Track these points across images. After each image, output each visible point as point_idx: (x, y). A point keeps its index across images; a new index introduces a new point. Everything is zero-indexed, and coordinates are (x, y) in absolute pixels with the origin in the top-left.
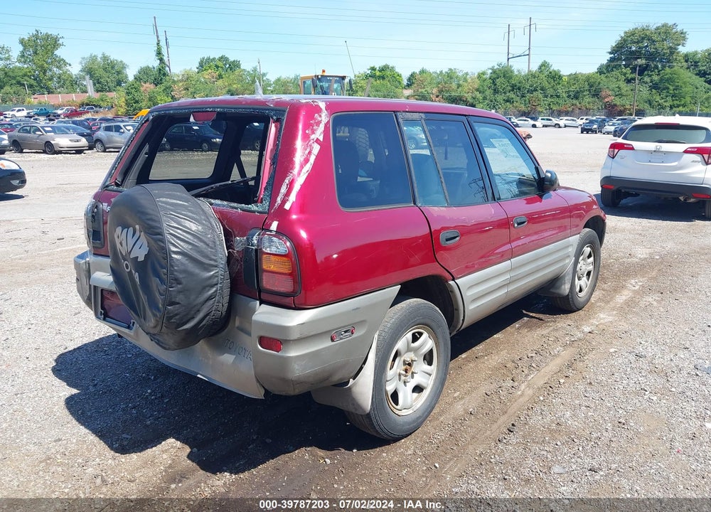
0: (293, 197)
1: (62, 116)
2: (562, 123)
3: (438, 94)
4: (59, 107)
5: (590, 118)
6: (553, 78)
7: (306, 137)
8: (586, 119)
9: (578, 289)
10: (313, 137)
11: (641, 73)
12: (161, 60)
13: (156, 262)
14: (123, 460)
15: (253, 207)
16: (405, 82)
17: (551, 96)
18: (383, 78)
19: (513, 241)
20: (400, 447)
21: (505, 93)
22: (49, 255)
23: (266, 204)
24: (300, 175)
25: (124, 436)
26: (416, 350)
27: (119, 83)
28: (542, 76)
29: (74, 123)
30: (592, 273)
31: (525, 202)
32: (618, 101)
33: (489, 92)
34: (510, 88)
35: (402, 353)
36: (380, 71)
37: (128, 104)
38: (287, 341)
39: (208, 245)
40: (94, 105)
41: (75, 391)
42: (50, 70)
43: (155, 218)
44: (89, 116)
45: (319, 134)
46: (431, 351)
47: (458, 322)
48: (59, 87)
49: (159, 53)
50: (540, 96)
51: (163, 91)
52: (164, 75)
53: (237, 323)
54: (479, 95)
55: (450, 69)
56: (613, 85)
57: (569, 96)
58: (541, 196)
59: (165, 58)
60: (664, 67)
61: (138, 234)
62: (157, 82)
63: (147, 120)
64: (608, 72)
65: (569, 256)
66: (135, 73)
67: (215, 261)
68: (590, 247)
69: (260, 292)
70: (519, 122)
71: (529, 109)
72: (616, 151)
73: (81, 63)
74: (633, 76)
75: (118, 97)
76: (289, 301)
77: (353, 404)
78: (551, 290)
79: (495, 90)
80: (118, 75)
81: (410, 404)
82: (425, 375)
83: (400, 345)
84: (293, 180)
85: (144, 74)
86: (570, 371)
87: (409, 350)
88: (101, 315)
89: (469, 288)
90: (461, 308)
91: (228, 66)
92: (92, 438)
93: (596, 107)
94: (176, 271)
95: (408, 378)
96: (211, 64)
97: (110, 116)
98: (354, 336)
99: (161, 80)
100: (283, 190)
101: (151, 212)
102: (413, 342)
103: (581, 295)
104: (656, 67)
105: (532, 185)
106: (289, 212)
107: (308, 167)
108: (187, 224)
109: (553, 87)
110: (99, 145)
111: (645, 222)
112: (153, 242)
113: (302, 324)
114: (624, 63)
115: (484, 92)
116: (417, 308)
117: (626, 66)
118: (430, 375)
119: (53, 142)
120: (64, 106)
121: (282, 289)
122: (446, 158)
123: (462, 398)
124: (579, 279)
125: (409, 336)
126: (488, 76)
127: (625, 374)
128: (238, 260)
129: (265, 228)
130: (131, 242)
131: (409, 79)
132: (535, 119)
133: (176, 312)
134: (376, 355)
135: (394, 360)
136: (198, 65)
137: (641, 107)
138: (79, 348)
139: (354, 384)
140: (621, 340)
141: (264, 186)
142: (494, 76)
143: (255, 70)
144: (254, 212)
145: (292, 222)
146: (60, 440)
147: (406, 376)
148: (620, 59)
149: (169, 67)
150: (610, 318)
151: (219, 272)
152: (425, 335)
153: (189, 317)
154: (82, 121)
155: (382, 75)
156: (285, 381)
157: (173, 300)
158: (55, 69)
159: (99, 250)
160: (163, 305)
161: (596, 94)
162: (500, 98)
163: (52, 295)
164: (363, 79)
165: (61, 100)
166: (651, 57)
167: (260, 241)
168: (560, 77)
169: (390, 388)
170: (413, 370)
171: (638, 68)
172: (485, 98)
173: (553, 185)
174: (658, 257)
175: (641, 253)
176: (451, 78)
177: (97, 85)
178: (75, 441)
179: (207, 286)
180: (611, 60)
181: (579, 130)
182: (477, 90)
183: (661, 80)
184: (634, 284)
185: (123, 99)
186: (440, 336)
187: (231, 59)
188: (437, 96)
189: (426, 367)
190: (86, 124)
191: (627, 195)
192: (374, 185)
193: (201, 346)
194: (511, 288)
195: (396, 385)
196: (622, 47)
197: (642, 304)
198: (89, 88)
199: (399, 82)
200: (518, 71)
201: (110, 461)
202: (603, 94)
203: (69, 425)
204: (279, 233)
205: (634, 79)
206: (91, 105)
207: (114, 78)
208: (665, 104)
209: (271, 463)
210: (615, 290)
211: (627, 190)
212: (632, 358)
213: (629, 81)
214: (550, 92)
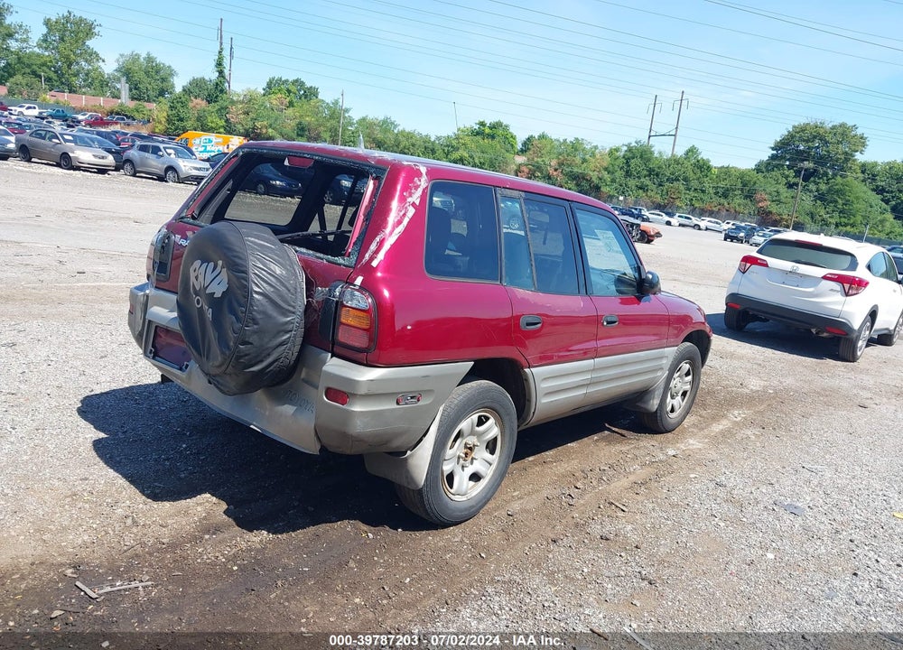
0: (381, 256)
1: (83, 123)
2: (703, 224)
3: (557, 167)
4: (81, 111)
5: (738, 223)
6: (700, 168)
7: (403, 199)
8: (733, 224)
9: (669, 408)
10: (410, 200)
11: (806, 179)
12: (221, 73)
13: (235, 300)
14: (155, 506)
15: (339, 260)
16: (519, 146)
17: (696, 189)
18: (493, 137)
19: (600, 339)
20: (447, 534)
21: (639, 178)
22: (68, 288)
23: (353, 259)
24: (391, 235)
25: (156, 484)
26: (479, 435)
27: (162, 93)
28: (687, 164)
29: (99, 134)
30: (688, 393)
31: (620, 301)
32: (774, 208)
33: (619, 174)
34: (645, 172)
35: (465, 435)
36: (490, 128)
37: (169, 121)
38: (354, 395)
39: (289, 291)
40: (126, 116)
41: (102, 435)
42: (77, 63)
43: (243, 257)
44: (117, 128)
45: (416, 198)
46: (495, 439)
47: (528, 414)
48: (84, 87)
49: (219, 64)
50: (682, 188)
51: (217, 111)
52: (222, 91)
53: (303, 375)
54: (606, 176)
55: (577, 139)
56: (770, 186)
57: (716, 193)
58: (639, 299)
59: (226, 72)
60: (834, 175)
61: (219, 269)
62: (210, 99)
63: (236, 155)
64: (768, 171)
65: (662, 369)
66: (185, 84)
67: (294, 307)
68: (690, 363)
69: (333, 345)
70: (650, 216)
71: (666, 201)
72: (748, 265)
73: (118, 60)
74: (796, 180)
75: (159, 111)
76: (361, 356)
77: (407, 477)
78: (638, 404)
79: (627, 172)
80: (162, 83)
81: (464, 491)
82: (485, 463)
83: (465, 425)
84: (384, 239)
85: (196, 87)
86: (643, 489)
87: (472, 433)
88: (150, 353)
89: (545, 379)
90: (534, 399)
91: (303, 92)
92: (121, 481)
93: (746, 212)
94: (255, 311)
95: (467, 463)
96: (282, 87)
97: (144, 132)
98: (420, 403)
99: (217, 97)
100: (373, 247)
101: (238, 249)
102: (479, 425)
103: (672, 415)
104: (826, 174)
105: (631, 285)
106: (375, 269)
107: (401, 228)
108: (272, 266)
109: (698, 179)
110: (128, 167)
111: (769, 353)
112: (234, 280)
113: (372, 380)
114: (788, 163)
115: (613, 173)
116: (488, 390)
117: (789, 167)
118: (490, 464)
119: (71, 155)
120: (88, 111)
121: (357, 344)
122: (544, 243)
123: (521, 498)
124: (672, 397)
125: (475, 417)
126: (622, 154)
127: (699, 499)
128: (316, 311)
129: (350, 282)
130: (209, 277)
131: (525, 144)
132: (670, 215)
133: (247, 352)
134: (438, 429)
135: (455, 440)
136: (265, 85)
137: (801, 219)
138: (107, 393)
139: (411, 455)
140: (705, 468)
141: (353, 241)
142: (629, 155)
143: (336, 102)
144: (340, 265)
145: (376, 280)
146: (86, 479)
147: (465, 460)
148: (783, 158)
149: (229, 83)
150: (700, 446)
151: (295, 319)
152: (492, 421)
153: (258, 359)
154: (108, 133)
155: (491, 133)
156: (344, 436)
157: (247, 339)
158: (83, 63)
159: (163, 284)
160: (235, 343)
161: (750, 196)
162: (632, 183)
163: (74, 333)
164: (468, 135)
165: (84, 102)
166: (821, 160)
167: (342, 293)
168: (709, 168)
169: (447, 468)
170: (473, 455)
171: (803, 172)
172: (613, 181)
173: (652, 287)
174: (771, 392)
175: (755, 384)
176: (576, 150)
177: (134, 91)
178: (103, 482)
179: (283, 331)
180: (773, 157)
181: (723, 235)
182: (606, 169)
183: (829, 190)
184: (737, 415)
185: (165, 114)
186: (507, 426)
187: (308, 84)
188: (556, 170)
189: (487, 455)
190: (114, 137)
191: (755, 318)
192: (463, 261)
193: (259, 396)
194: (591, 390)
195: (454, 467)
196: (788, 144)
197: (738, 437)
198: (123, 92)
199: (512, 145)
200: (660, 153)
201: (141, 506)
202: (758, 196)
203: (96, 467)
204: (363, 288)
205: (797, 185)
206: (121, 115)
207: (157, 85)
208: (830, 220)
209: (312, 529)
210: (713, 419)
211: (756, 313)
212: (712, 485)
213: (790, 186)
214: (694, 184)
